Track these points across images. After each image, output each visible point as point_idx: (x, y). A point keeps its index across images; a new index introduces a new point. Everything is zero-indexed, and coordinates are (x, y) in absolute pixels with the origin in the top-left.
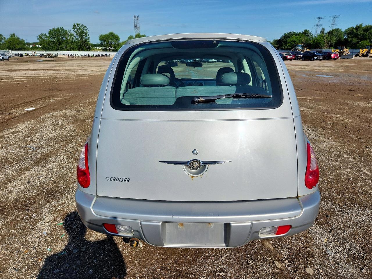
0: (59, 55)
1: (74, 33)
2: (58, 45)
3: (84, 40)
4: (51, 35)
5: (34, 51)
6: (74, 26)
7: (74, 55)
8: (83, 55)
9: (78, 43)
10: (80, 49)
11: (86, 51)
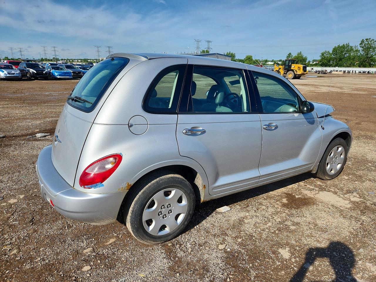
0: (335, 71)
1: (360, 49)
2: (339, 61)
3: (369, 56)
4: (334, 51)
5: (312, 68)
6: (363, 41)
7: (351, 72)
8: (362, 72)
9: (361, 59)
10: (362, 65)
11: (368, 67)
